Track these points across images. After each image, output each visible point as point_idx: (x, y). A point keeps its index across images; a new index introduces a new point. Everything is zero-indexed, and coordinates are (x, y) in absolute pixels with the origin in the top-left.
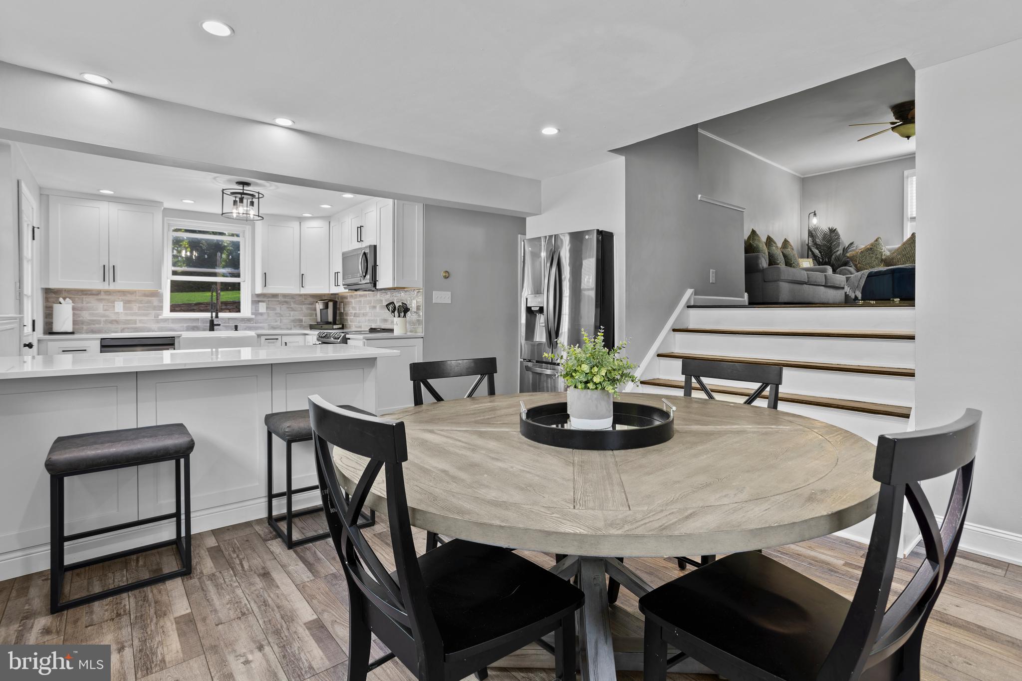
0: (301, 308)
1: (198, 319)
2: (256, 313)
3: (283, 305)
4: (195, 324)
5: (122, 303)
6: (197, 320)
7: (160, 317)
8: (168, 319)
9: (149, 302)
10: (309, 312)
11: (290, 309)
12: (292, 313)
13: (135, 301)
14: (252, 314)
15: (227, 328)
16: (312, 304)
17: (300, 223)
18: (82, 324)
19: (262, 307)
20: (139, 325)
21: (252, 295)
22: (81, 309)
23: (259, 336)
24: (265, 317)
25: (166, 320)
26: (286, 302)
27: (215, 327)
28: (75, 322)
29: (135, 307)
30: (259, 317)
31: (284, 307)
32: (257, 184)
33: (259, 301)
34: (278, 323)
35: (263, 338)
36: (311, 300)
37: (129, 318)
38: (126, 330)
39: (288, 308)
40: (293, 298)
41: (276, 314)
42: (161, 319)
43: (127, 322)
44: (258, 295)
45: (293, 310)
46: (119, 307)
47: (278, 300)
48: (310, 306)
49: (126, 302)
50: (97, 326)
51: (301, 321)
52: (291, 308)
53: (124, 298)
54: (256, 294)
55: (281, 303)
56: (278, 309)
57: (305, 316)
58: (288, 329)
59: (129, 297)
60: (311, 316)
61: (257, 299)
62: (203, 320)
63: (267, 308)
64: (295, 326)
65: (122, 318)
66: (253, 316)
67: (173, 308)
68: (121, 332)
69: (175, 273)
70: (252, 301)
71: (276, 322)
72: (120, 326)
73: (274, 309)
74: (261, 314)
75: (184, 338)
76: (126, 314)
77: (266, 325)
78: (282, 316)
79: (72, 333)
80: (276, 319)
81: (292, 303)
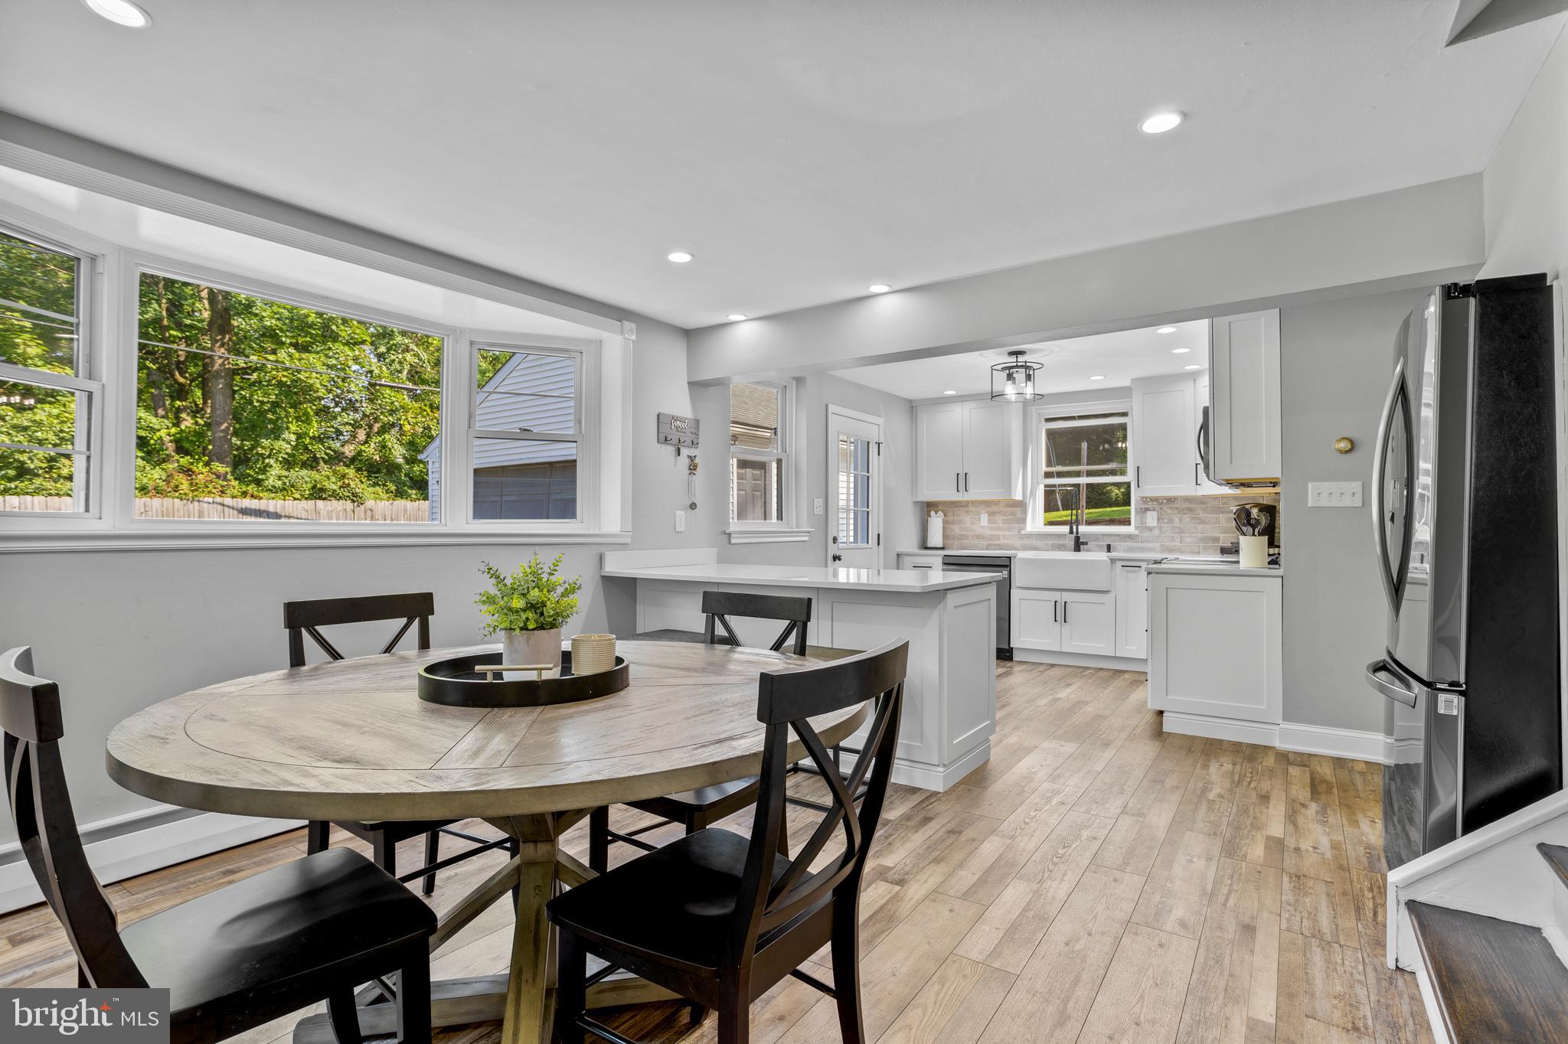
0: (1216, 518)
2: (1141, 527)
3: (1185, 514)
5: (987, 515)
7: (1023, 532)
8: (1032, 535)
9: (1013, 514)
11: (1198, 521)
12: (1200, 527)
13: (999, 512)
14: (1137, 528)
15: (1099, 548)
17: (1194, 381)
18: (954, 539)
19: (1152, 519)
20: (1002, 541)
21: (1138, 501)
22: (953, 523)
23: (1113, 560)
24: (1156, 532)
25: (1029, 536)
26: (1190, 510)
27: (1082, 547)
28: (945, 537)
29: (999, 519)
30: (1147, 534)
31: (1187, 518)
32: (1033, 351)
33: (1147, 509)
34: (1177, 543)
37: (993, 533)
38: (992, 547)
39: (1193, 518)
40: (1204, 503)
41: (1174, 527)
42: (1025, 535)
43: (991, 538)
44: (1145, 501)
45: (1202, 522)
46: (984, 519)
47: (1176, 506)
49: (991, 514)
50: (966, 541)
51: (1216, 540)
52: (1199, 518)
53: (989, 509)
55: (1181, 511)
56: (1177, 521)
57: (1224, 532)
58: (1193, 552)
59: (994, 509)
61: (1143, 506)
63: (1157, 519)
64: (1206, 549)
65: (988, 532)
66: (1137, 533)
68: (986, 549)
69: (1048, 475)
70: (1138, 509)
71: (1174, 540)
72: (985, 543)
73: (1170, 522)
74: (1150, 529)
75: (1020, 559)
76: (991, 529)
77: (1157, 545)
78: (1183, 532)
79: (943, 548)
80: (1173, 537)
81: (1200, 511)
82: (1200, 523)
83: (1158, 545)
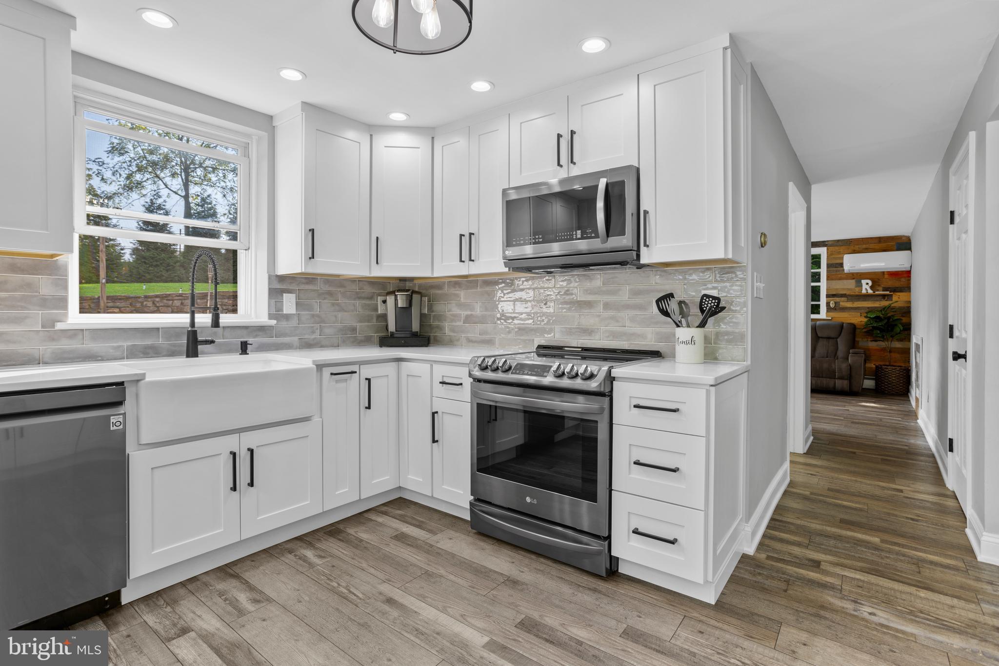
0: (354, 305)
1: (158, 329)
2: (276, 313)
3: (325, 299)
4: (148, 342)
6: (154, 331)
7: (64, 327)
8: (86, 330)
10: (368, 313)
11: (336, 308)
12: (340, 315)
14: (271, 317)
16: (371, 298)
17: (371, 135)
19: (289, 304)
21: (270, 277)
23: (320, 367)
24: (294, 322)
25: (75, 333)
26: (330, 294)
27: (200, 348)
30: (284, 324)
31: (327, 303)
33: (283, 291)
34: (316, 336)
35: (327, 372)
36: (368, 290)
39: (333, 304)
40: (342, 286)
41: (313, 316)
42: (65, 332)
44: (282, 278)
45: (342, 310)
47: (315, 288)
48: (368, 302)
51: (354, 330)
52: (338, 305)
54: (277, 276)
55: (322, 295)
56: (317, 307)
57: (360, 321)
60: (369, 321)
61: (278, 286)
62: (171, 332)
63: (298, 304)
64: (344, 342)
66: (273, 322)
67: (88, 305)
70: (270, 289)
71: (313, 332)
73: (309, 308)
74: (287, 317)
78: (323, 321)
80: (312, 327)
81: (340, 296)
82: (339, 311)
83: (296, 339)
